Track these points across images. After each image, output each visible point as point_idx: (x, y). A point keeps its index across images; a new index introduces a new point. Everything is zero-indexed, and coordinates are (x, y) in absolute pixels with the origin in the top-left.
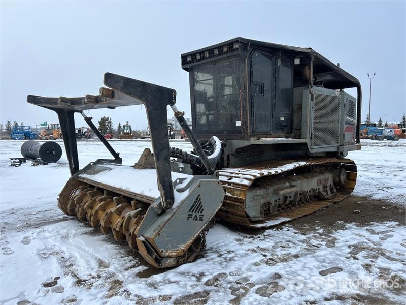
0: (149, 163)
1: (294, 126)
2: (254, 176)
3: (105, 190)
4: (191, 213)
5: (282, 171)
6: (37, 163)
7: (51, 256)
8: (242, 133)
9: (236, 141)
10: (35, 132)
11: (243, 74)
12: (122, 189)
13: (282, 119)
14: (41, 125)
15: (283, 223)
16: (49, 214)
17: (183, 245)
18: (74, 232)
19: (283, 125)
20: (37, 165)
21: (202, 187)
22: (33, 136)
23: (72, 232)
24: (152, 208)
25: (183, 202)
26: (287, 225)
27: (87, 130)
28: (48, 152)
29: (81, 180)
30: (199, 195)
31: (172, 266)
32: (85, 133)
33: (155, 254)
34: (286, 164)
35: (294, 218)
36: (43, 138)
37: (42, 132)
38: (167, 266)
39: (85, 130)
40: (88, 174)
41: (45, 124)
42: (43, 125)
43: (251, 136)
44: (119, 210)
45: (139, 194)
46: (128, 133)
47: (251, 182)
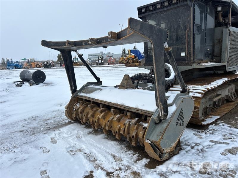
0: (129, 84)
1: (215, 54)
2: (203, 91)
3: (101, 104)
4: (178, 121)
5: (217, 85)
6: (32, 84)
7: (77, 153)
8: (186, 60)
9: (181, 66)
10: (21, 64)
11: (189, 19)
12: (118, 104)
13: (208, 49)
14: (22, 60)
15: (217, 120)
16: (58, 119)
17: (174, 144)
18: (82, 133)
19: (209, 54)
20: (32, 85)
21: (183, 102)
22: (20, 67)
23: (81, 133)
24: (153, 119)
25: (173, 114)
26: (219, 121)
27: (52, 62)
28: (37, 77)
29: (80, 97)
30: (182, 108)
31: (167, 158)
32: (51, 63)
33: (159, 152)
34: (216, 80)
35: (221, 116)
36: (26, 68)
37: (25, 64)
38: (165, 159)
39: (51, 62)
40: (84, 93)
41: (25, 59)
42: (23, 59)
43: (193, 63)
44: (119, 119)
45: (134, 108)
46: (76, 63)
47: (203, 95)
